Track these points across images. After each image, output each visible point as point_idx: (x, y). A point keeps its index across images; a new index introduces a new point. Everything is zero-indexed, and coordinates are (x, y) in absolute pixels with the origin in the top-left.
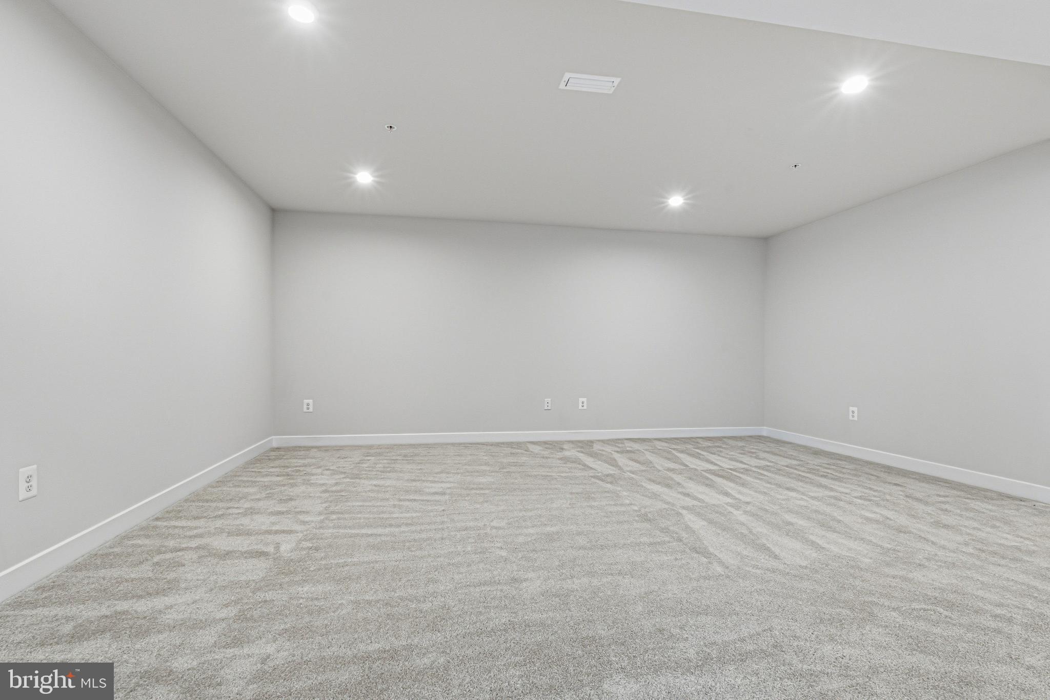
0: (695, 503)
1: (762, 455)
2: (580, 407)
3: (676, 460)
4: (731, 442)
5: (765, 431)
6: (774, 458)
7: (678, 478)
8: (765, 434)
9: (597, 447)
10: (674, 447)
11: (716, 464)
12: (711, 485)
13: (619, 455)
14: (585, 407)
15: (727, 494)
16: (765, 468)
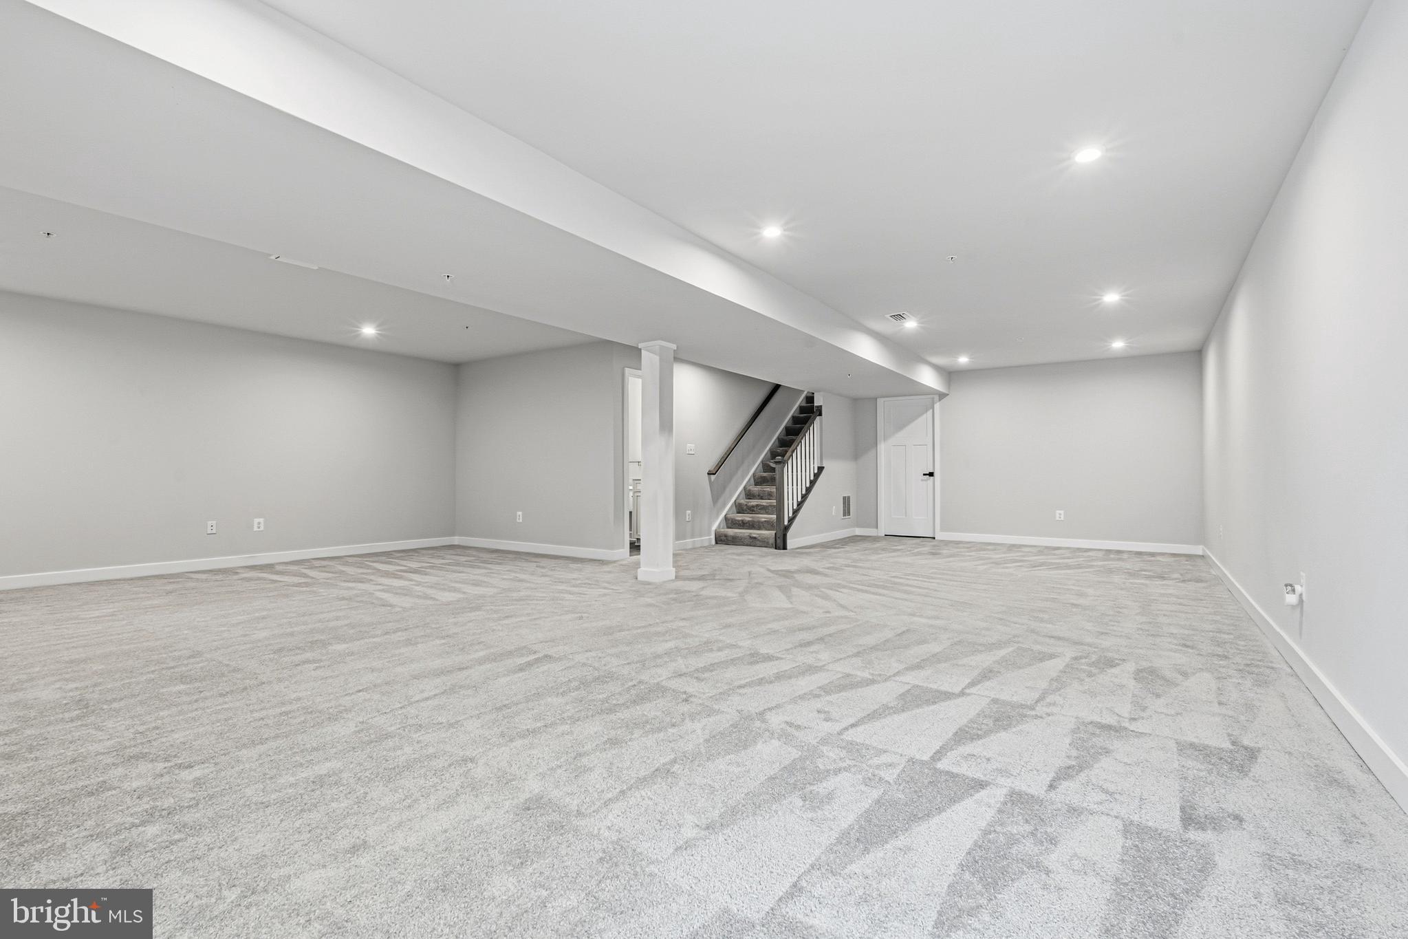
0: (385, 587)
1: (449, 557)
2: (256, 529)
3: (369, 567)
4: (424, 552)
5: (456, 540)
6: (457, 558)
7: (372, 577)
8: (456, 543)
9: (278, 568)
10: (368, 559)
11: (405, 566)
12: (401, 578)
13: (309, 570)
14: (262, 529)
15: (411, 580)
16: (448, 564)
